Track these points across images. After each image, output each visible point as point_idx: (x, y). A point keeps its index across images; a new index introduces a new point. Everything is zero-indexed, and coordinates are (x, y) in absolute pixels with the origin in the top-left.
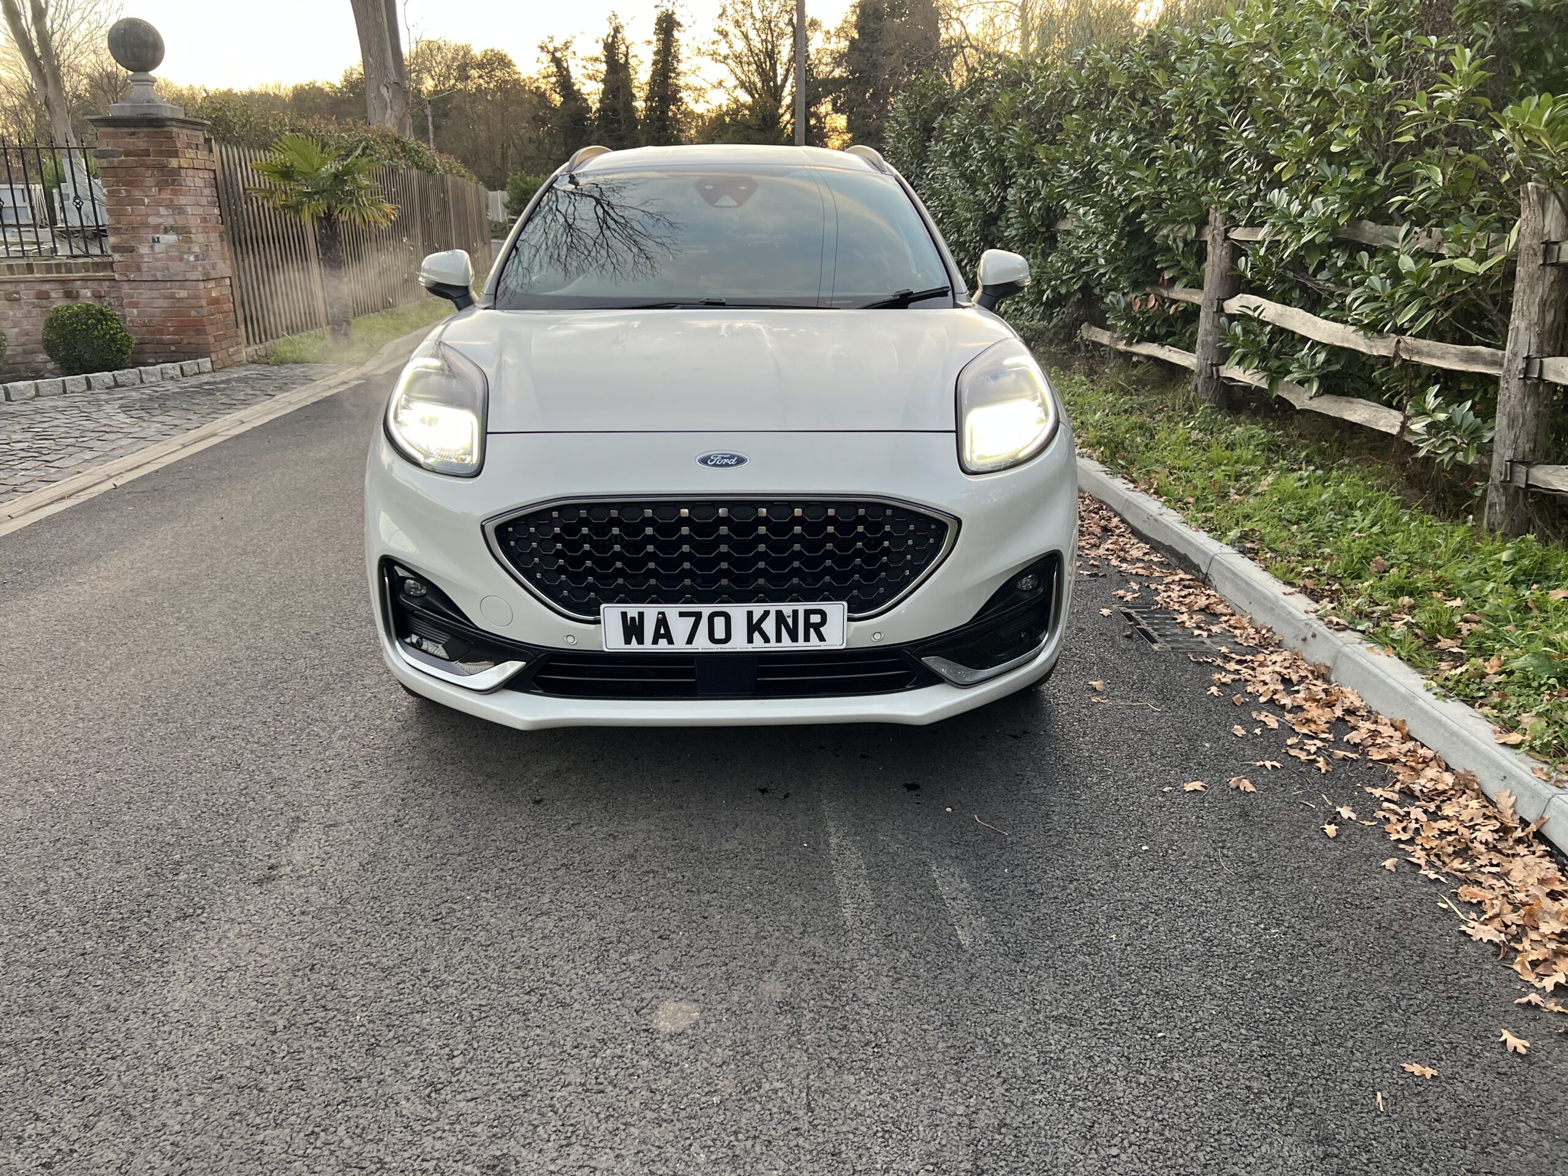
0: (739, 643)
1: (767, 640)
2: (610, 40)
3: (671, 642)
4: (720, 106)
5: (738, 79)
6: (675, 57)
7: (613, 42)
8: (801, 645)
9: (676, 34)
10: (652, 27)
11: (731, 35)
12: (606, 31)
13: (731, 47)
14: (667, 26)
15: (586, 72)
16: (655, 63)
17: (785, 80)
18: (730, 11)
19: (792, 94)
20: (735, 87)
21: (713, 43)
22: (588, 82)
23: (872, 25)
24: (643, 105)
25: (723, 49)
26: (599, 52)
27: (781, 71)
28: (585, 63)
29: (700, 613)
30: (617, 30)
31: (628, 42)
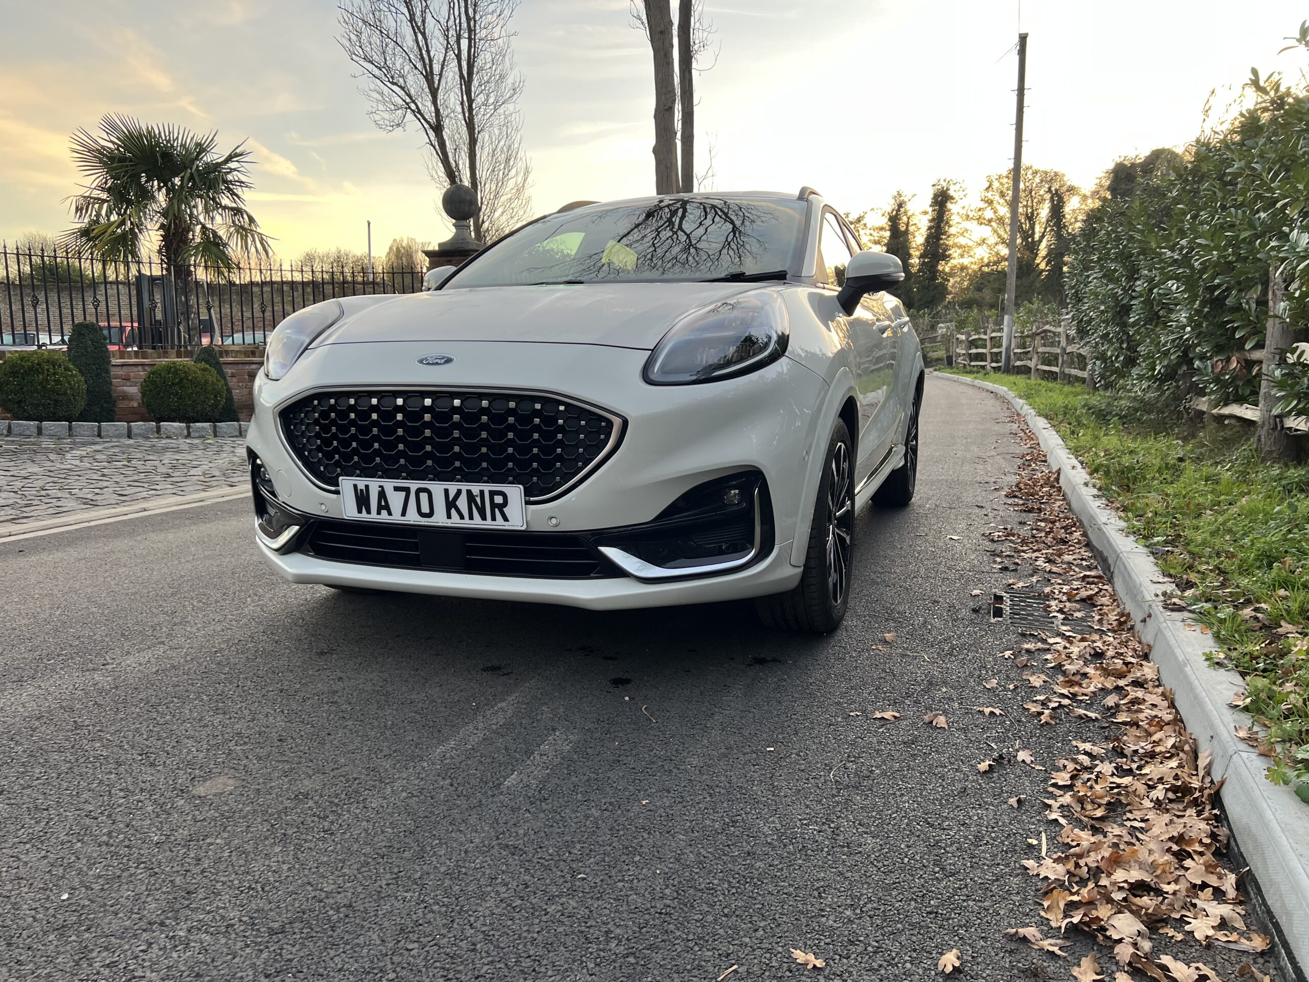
0: (440, 519)
1: (462, 517)
2: (895, 212)
3: (390, 514)
4: (982, 259)
5: (999, 237)
6: (947, 223)
7: (897, 214)
8: (488, 524)
9: (949, 205)
10: (929, 199)
11: (995, 204)
12: (889, 206)
13: (995, 212)
14: (941, 199)
15: (872, 238)
16: (930, 228)
17: (1043, 236)
18: (996, 184)
19: (1048, 246)
20: (996, 244)
21: (980, 210)
22: (873, 246)
23: (1123, 186)
24: (917, 261)
25: (988, 214)
26: (884, 222)
27: (1038, 230)
28: (872, 232)
29: (409, 488)
30: (900, 206)
31: (909, 214)
